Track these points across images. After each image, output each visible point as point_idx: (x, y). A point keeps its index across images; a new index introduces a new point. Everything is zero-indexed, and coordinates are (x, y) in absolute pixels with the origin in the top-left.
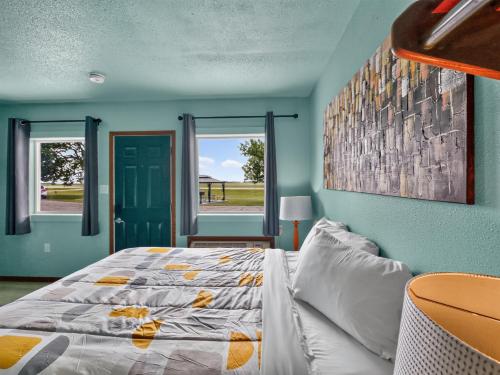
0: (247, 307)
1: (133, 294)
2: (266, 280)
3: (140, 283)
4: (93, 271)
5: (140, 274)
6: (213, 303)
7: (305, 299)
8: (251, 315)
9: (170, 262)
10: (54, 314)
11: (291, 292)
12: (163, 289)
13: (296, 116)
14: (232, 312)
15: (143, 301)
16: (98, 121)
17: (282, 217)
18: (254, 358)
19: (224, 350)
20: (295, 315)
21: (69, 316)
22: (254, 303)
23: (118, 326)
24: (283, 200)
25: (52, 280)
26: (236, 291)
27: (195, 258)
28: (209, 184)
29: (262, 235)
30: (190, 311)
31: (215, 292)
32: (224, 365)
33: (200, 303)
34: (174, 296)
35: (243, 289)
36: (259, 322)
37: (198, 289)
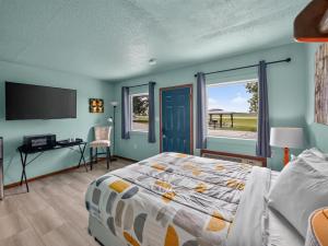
0: (229, 201)
1: (166, 176)
2: (247, 188)
3: (170, 171)
4: (150, 161)
5: (170, 166)
6: (206, 192)
7: (277, 209)
8: (230, 206)
9: (187, 163)
10: (135, 176)
11: (266, 200)
12: (180, 177)
13: (289, 60)
14: (217, 201)
15: (170, 180)
16: (154, 84)
17: (272, 143)
18: (224, 231)
19: (207, 220)
20: (263, 217)
21: (140, 179)
22: (235, 199)
23: (157, 189)
24: (272, 130)
25: (135, 162)
26: (223, 190)
27: (202, 164)
28: (221, 115)
29: (255, 155)
30: (192, 193)
31: (209, 186)
32: (205, 227)
33: (199, 190)
34: (186, 182)
35: (229, 189)
36: (234, 212)
37: (200, 182)
